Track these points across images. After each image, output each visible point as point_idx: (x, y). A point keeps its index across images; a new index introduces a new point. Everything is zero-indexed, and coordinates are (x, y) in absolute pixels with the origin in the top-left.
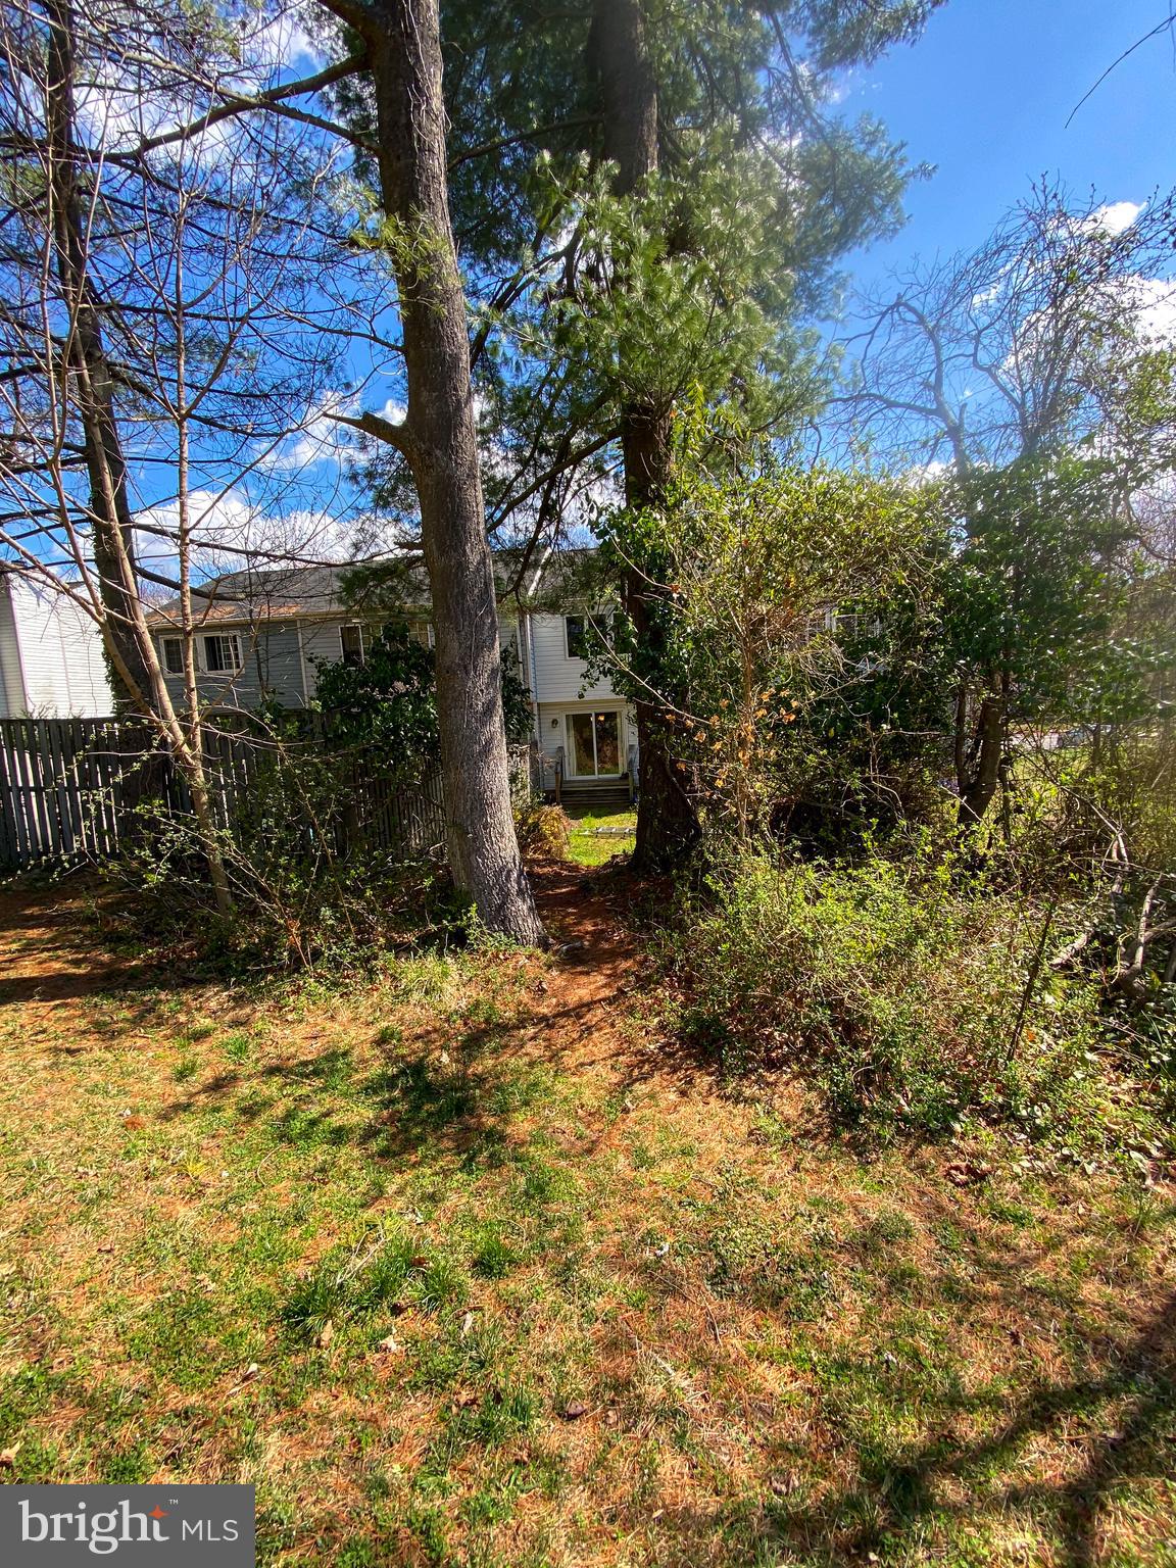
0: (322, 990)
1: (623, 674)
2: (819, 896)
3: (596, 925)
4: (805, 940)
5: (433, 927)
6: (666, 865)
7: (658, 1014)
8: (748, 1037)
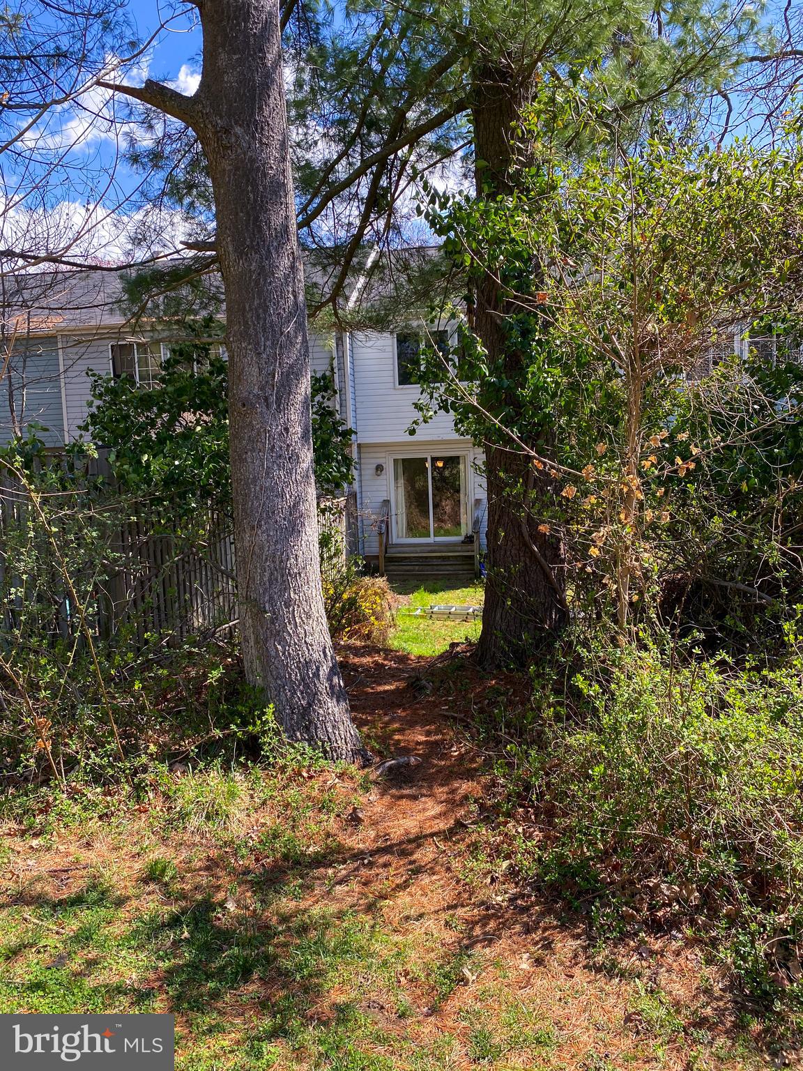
0: (76, 809)
1: (471, 409)
2: (723, 705)
3: (428, 734)
4: (704, 764)
5: (217, 733)
6: (521, 659)
7: (508, 857)
8: (629, 890)
